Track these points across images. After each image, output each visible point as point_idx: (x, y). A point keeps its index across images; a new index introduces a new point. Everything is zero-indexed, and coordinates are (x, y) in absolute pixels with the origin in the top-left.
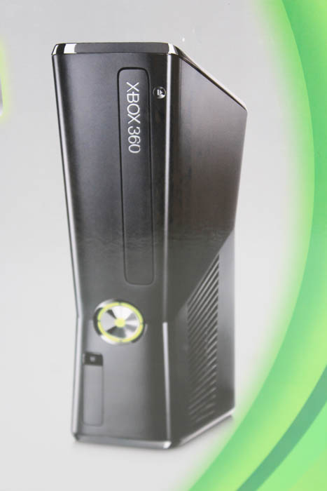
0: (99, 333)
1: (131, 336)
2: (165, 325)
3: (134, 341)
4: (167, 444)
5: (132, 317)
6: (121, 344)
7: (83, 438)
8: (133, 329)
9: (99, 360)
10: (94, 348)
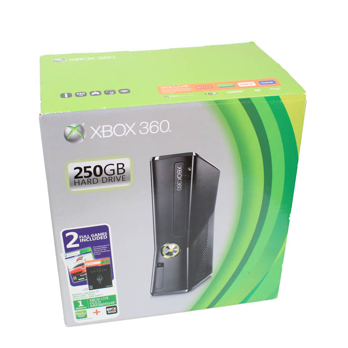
0: (163, 255)
1: (175, 254)
2: (188, 248)
3: (176, 256)
4: (187, 290)
5: (175, 248)
6: (171, 258)
7: (155, 294)
8: (175, 252)
9: (162, 265)
10: (161, 261)
